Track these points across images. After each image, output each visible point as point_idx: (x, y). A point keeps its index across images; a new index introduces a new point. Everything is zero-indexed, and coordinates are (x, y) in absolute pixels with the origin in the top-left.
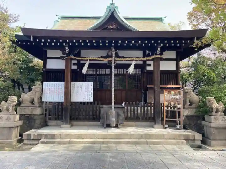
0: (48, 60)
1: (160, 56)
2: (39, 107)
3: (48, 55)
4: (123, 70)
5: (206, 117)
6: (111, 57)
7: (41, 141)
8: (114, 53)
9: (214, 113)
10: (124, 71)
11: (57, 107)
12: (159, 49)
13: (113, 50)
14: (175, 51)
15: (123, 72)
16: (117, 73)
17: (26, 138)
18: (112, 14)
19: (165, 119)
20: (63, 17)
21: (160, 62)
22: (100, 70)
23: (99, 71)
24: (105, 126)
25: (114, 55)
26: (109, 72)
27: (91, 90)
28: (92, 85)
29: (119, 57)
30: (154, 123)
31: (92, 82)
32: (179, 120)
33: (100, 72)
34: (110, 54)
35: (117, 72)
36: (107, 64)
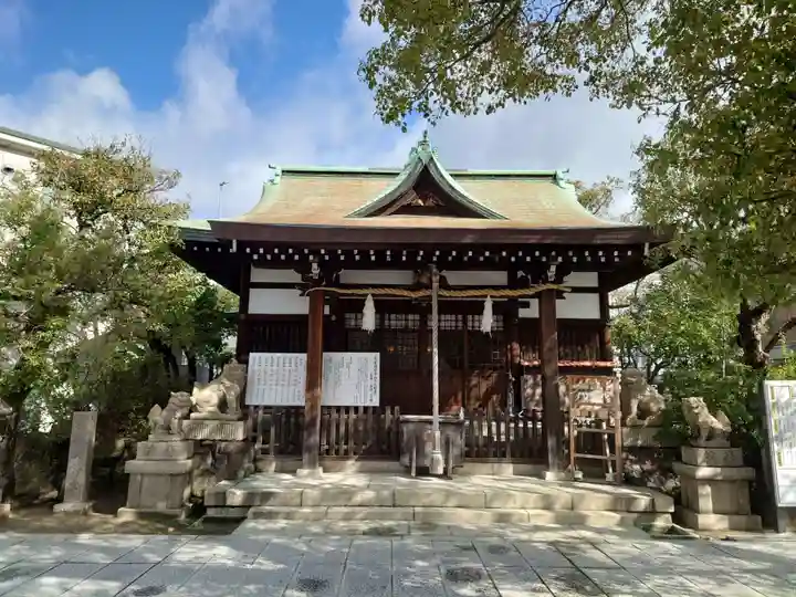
0: (253, 292)
1: (555, 287)
2: (239, 420)
3: (254, 279)
4: (453, 317)
5: (684, 451)
6: (429, 287)
7: (252, 510)
8: (435, 279)
9: (702, 441)
10: (457, 321)
11: (283, 419)
12: (553, 268)
13: (435, 270)
14: (596, 274)
15: (453, 324)
17: (212, 503)
18: (426, 169)
19: (573, 455)
20: (288, 172)
21: (557, 301)
22: (393, 316)
23: (390, 320)
24: (413, 474)
25: (435, 285)
26: (417, 323)
27: (373, 375)
28: (376, 363)
29: (449, 288)
30: (543, 466)
31: (378, 354)
32: (613, 458)
33: (393, 323)
34: (424, 280)
36: (411, 301)
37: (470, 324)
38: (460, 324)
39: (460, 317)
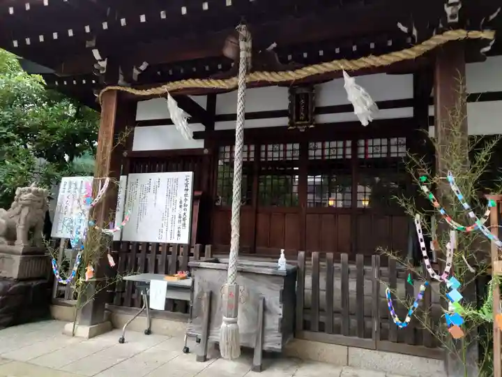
0: (137, 129)
4: (340, 144)
10: (344, 148)
13: (244, 33)
15: (340, 152)
16: (323, 155)
22: (270, 147)
23: (266, 151)
24: (202, 353)
25: (243, 55)
26: (297, 154)
27: (183, 202)
28: (187, 185)
31: (190, 174)
33: (270, 154)
35: (323, 152)
36: (286, 127)
37: (362, 150)
38: (349, 151)
39: (349, 143)
